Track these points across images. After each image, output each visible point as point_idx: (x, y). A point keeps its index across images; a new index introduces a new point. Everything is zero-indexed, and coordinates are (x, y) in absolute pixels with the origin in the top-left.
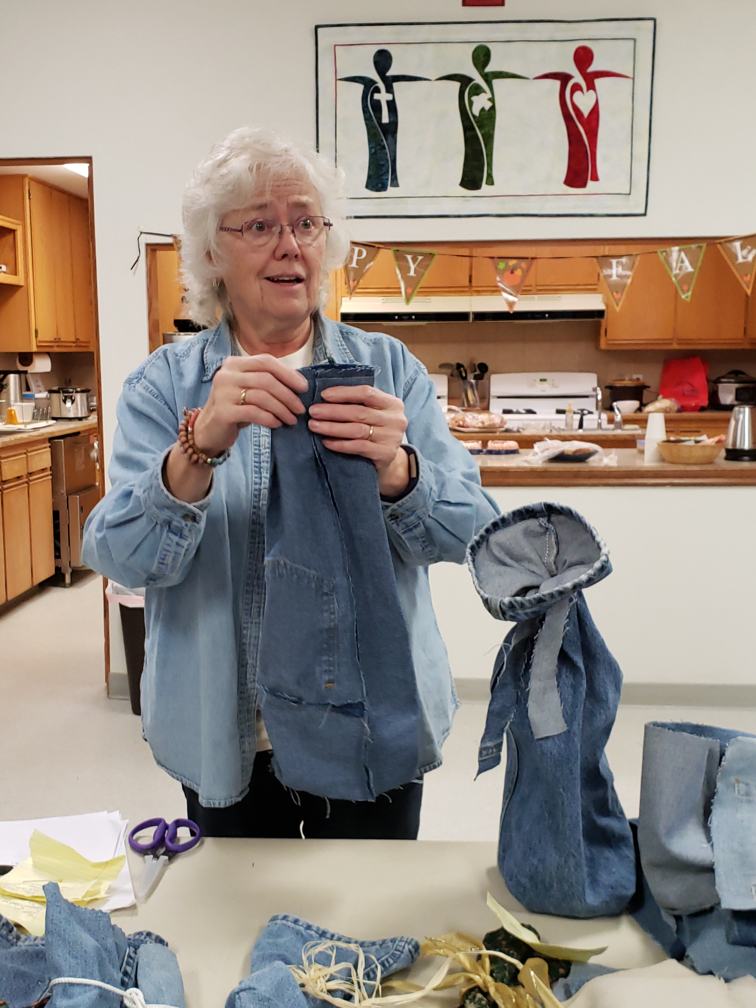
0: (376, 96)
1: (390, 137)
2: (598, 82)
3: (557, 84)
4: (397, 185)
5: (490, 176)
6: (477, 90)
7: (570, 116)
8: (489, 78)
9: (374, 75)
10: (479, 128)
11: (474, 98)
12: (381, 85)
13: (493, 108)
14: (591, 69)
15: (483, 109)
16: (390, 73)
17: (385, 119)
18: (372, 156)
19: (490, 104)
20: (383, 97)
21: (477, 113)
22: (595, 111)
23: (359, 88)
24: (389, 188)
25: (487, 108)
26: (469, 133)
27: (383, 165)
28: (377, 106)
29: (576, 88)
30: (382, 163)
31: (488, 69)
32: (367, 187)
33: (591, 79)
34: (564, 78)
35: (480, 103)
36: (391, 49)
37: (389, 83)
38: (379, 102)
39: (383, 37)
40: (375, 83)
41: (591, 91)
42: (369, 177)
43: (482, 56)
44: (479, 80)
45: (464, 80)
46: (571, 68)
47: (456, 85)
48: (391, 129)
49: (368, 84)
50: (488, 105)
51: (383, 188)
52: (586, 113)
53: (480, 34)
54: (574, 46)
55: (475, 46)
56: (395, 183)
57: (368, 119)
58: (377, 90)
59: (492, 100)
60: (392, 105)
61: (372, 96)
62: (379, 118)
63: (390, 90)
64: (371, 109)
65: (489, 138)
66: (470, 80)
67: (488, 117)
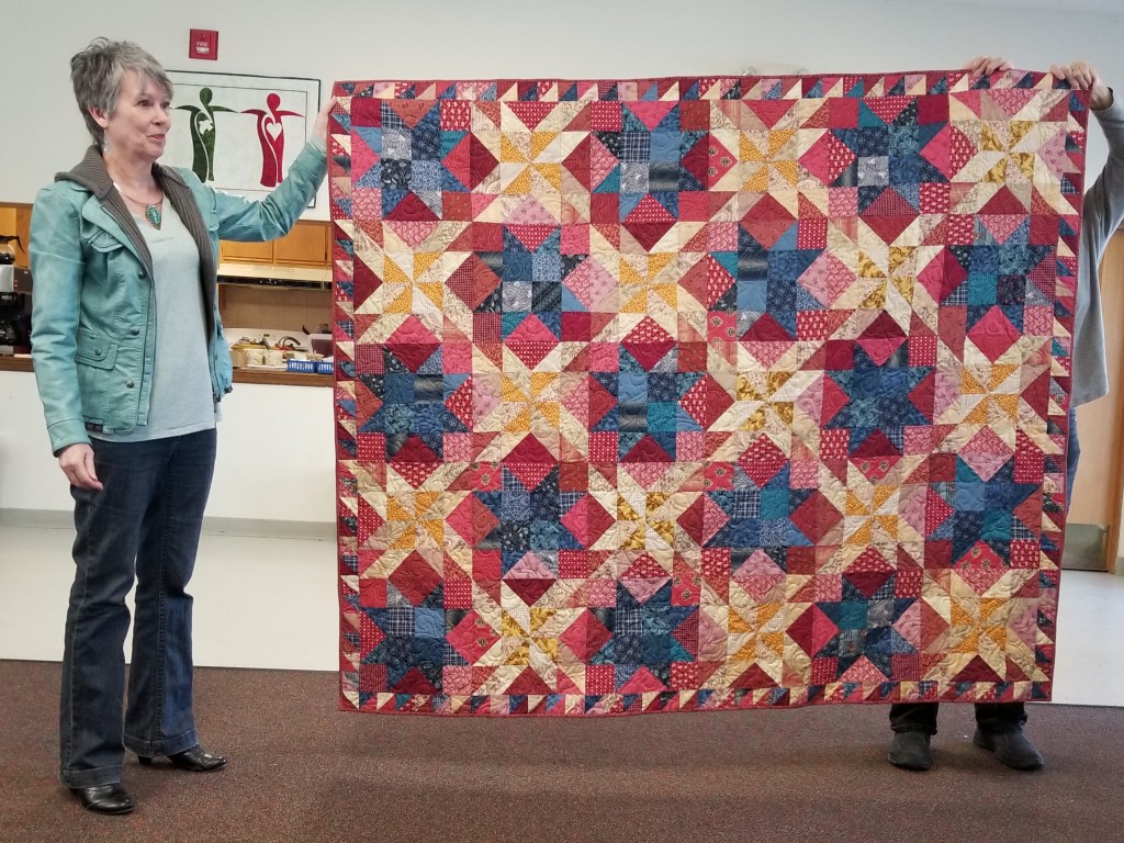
3: (256, 117)
5: (211, 174)
6: (203, 118)
7: (264, 139)
10: (205, 142)
11: (201, 122)
13: (214, 130)
14: (278, 109)
15: (207, 130)
21: (202, 132)
25: (209, 130)
26: (198, 146)
29: (268, 120)
34: (261, 114)
35: (205, 126)
41: (278, 124)
43: (206, 95)
44: (204, 111)
46: (266, 108)
47: (189, 113)
50: (210, 128)
52: (275, 138)
53: (205, 81)
54: (267, 94)
55: (202, 88)
59: (213, 125)
66: (199, 110)
67: (210, 135)
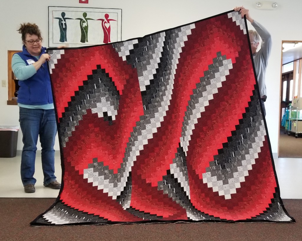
0: (62, 22)
1: (65, 31)
2: (110, 21)
3: (101, 21)
8: (86, 19)
9: (61, 17)
10: (85, 30)
15: (85, 26)
16: (65, 17)
17: (64, 27)
18: (61, 35)
19: (87, 25)
20: (63, 22)
22: (110, 27)
23: (58, 20)
24: (65, 42)
25: (86, 26)
26: (82, 31)
28: (62, 24)
30: (63, 36)
31: (86, 18)
32: (60, 41)
33: (108, 21)
36: (65, 12)
37: (65, 19)
38: (62, 23)
39: (63, 10)
40: (61, 19)
41: (109, 23)
42: (60, 39)
44: (84, 20)
45: (81, 20)
48: (65, 29)
51: (64, 42)
54: (105, 14)
55: (84, 12)
56: (66, 40)
57: (60, 27)
58: (62, 21)
60: (65, 24)
62: (63, 27)
63: (65, 21)
64: (61, 25)
65: (87, 32)
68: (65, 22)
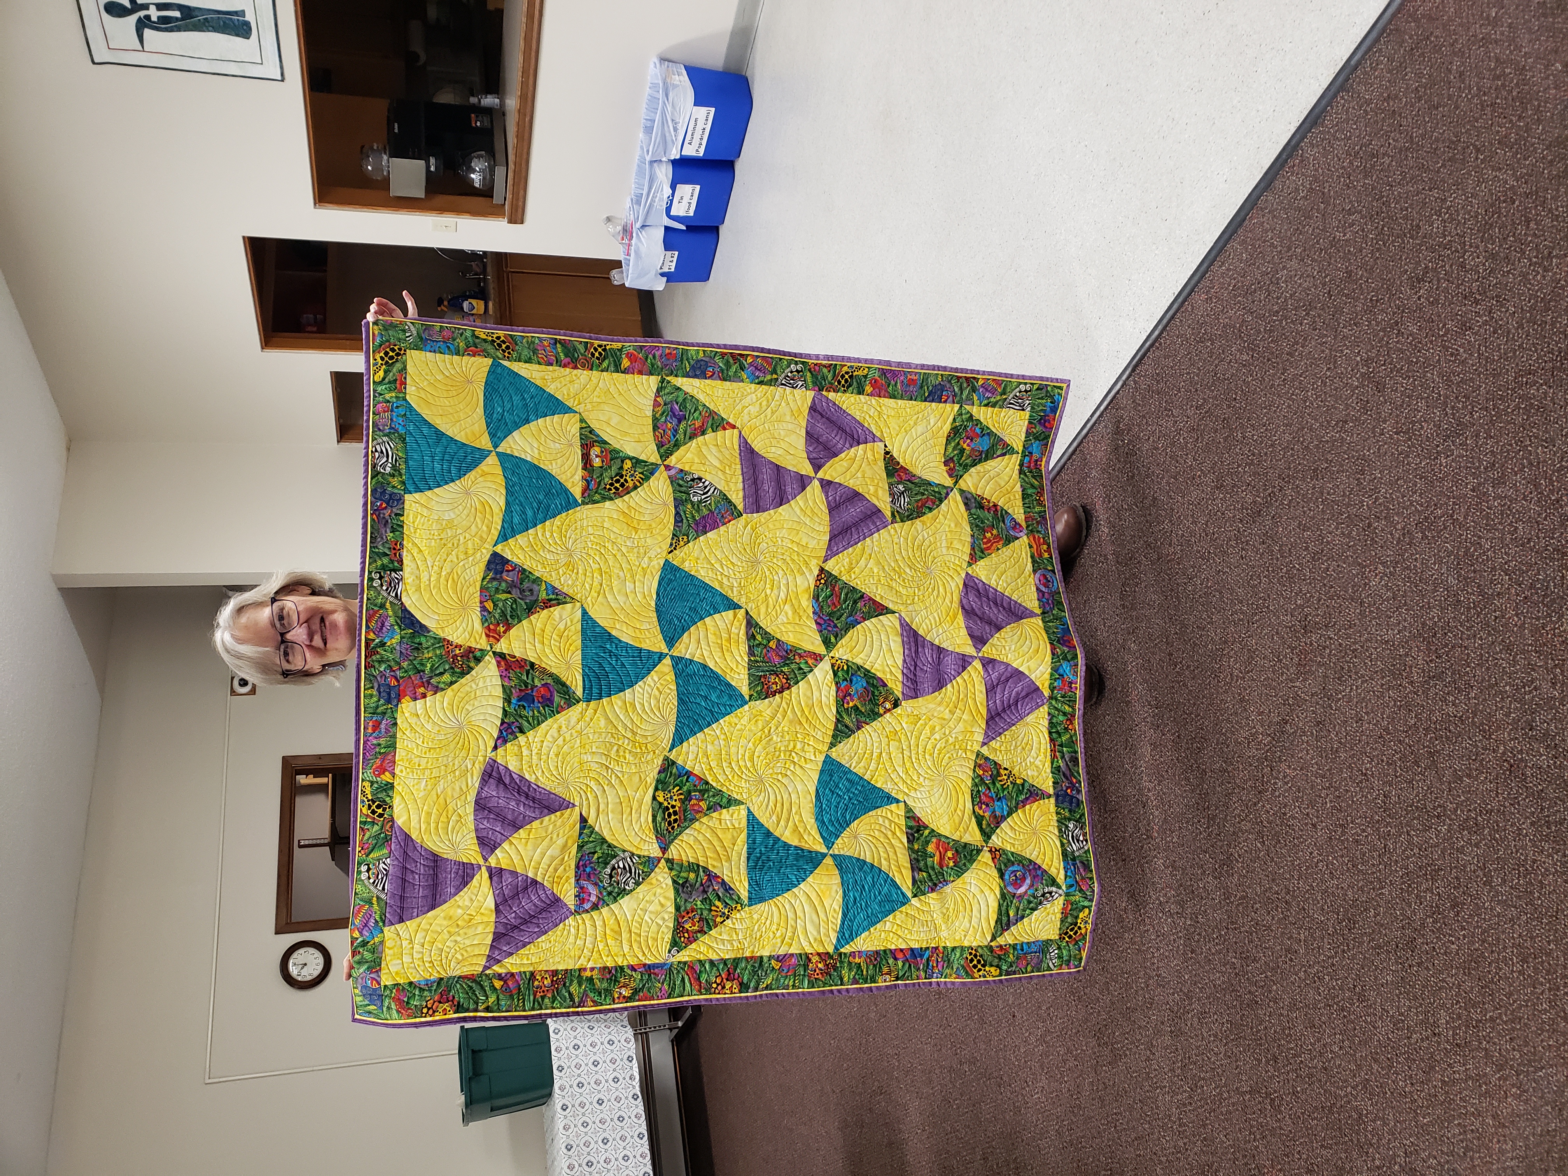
0: (154, 18)
1: (196, 13)
4: (243, 11)
9: (133, 19)
12: (142, 13)
17: (177, 14)
18: (216, 30)
20: (154, 14)
23: (147, 32)
24: (246, 19)
27: (224, 22)
28: (164, 20)
30: (222, 23)
32: (248, 38)
36: (103, 3)
37: (139, 7)
38: (159, 18)
39: (92, 9)
40: (140, 19)
42: (237, 35)
48: (188, 12)
49: (143, 24)
51: (247, 24)
56: (242, 13)
57: (179, 29)
58: (148, 17)
60: (160, 7)
61: (154, 22)
62: (177, 19)
63: (145, 7)
64: (167, 25)
68: (153, 8)
